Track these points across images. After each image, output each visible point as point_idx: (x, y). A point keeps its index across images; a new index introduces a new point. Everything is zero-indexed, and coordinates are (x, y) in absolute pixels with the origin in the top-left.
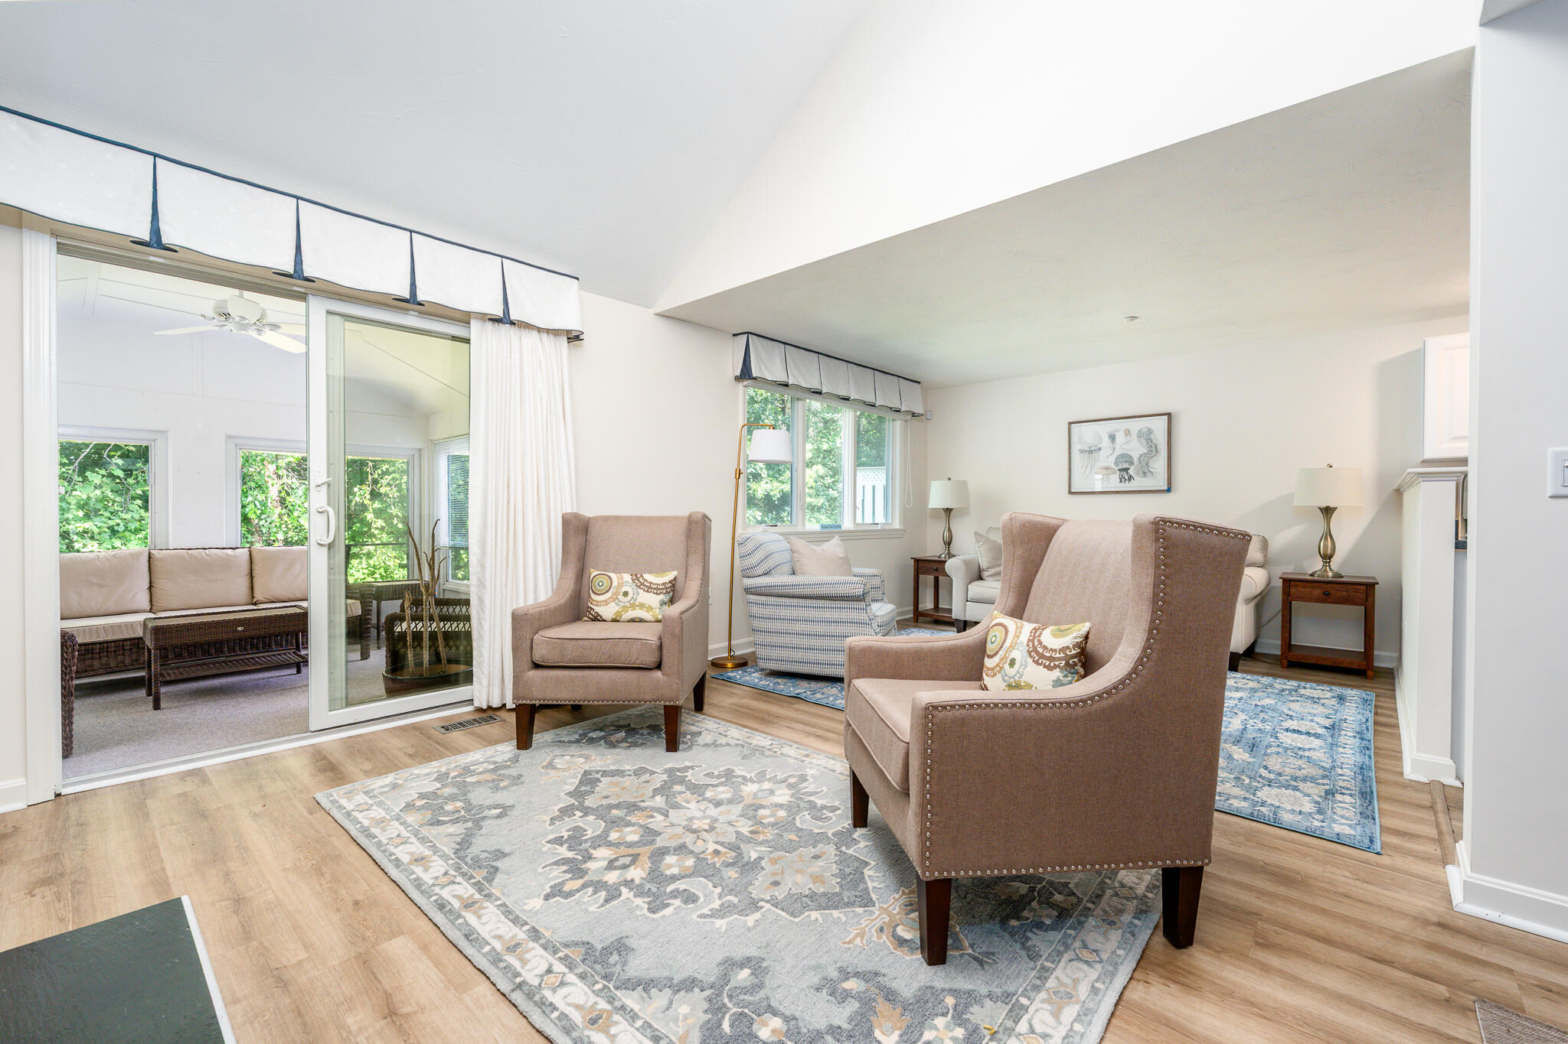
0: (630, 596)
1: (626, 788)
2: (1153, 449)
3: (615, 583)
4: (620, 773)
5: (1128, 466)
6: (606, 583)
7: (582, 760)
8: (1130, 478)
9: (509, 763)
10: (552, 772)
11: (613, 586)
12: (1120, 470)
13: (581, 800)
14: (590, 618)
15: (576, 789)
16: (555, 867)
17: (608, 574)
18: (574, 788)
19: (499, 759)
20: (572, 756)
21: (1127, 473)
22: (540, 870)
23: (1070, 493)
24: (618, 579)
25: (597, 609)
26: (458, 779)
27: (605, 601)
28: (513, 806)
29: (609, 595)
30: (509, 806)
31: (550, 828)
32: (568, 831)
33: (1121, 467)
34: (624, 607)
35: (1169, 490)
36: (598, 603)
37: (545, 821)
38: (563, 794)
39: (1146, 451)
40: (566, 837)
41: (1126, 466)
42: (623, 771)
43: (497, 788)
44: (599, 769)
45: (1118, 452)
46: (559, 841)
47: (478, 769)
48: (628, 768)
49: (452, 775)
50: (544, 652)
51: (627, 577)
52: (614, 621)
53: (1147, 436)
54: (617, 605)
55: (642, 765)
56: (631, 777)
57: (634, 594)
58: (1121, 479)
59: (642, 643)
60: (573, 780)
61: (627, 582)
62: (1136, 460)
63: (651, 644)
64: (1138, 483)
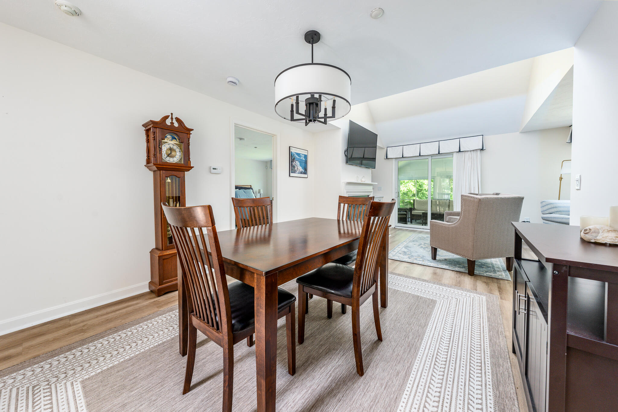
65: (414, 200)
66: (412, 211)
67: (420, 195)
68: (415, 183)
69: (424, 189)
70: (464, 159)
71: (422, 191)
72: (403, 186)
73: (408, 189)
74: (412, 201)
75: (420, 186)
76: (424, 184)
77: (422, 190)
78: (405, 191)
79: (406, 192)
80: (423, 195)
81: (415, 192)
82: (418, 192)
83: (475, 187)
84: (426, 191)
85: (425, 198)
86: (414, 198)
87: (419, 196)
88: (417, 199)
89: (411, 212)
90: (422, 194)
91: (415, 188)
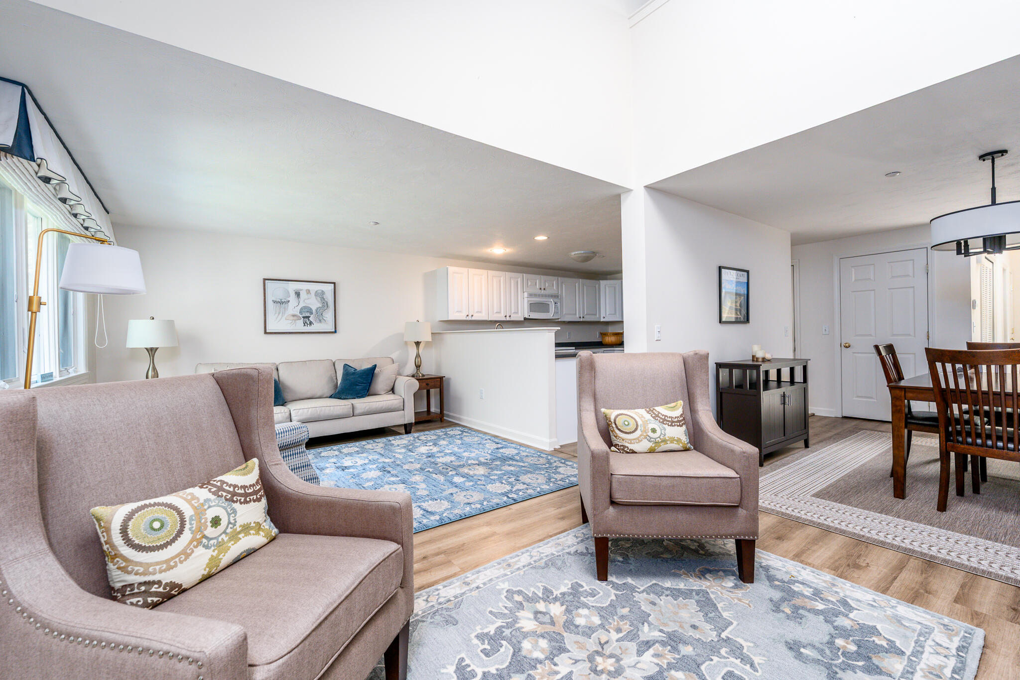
0: (224, 522)
2: (325, 305)
3: (188, 512)
5: (309, 315)
8: (311, 323)
11: (187, 519)
12: (303, 317)
21: (309, 320)
23: (266, 333)
24: (190, 502)
29: (187, 536)
33: (304, 315)
34: (220, 544)
35: (335, 332)
36: (168, 565)
39: (321, 306)
41: (308, 314)
45: (302, 305)
51: (204, 492)
52: (206, 578)
53: (321, 295)
57: (229, 515)
58: (304, 324)
61: (207, 500)
62: (314, 311)
64: (316, 327)
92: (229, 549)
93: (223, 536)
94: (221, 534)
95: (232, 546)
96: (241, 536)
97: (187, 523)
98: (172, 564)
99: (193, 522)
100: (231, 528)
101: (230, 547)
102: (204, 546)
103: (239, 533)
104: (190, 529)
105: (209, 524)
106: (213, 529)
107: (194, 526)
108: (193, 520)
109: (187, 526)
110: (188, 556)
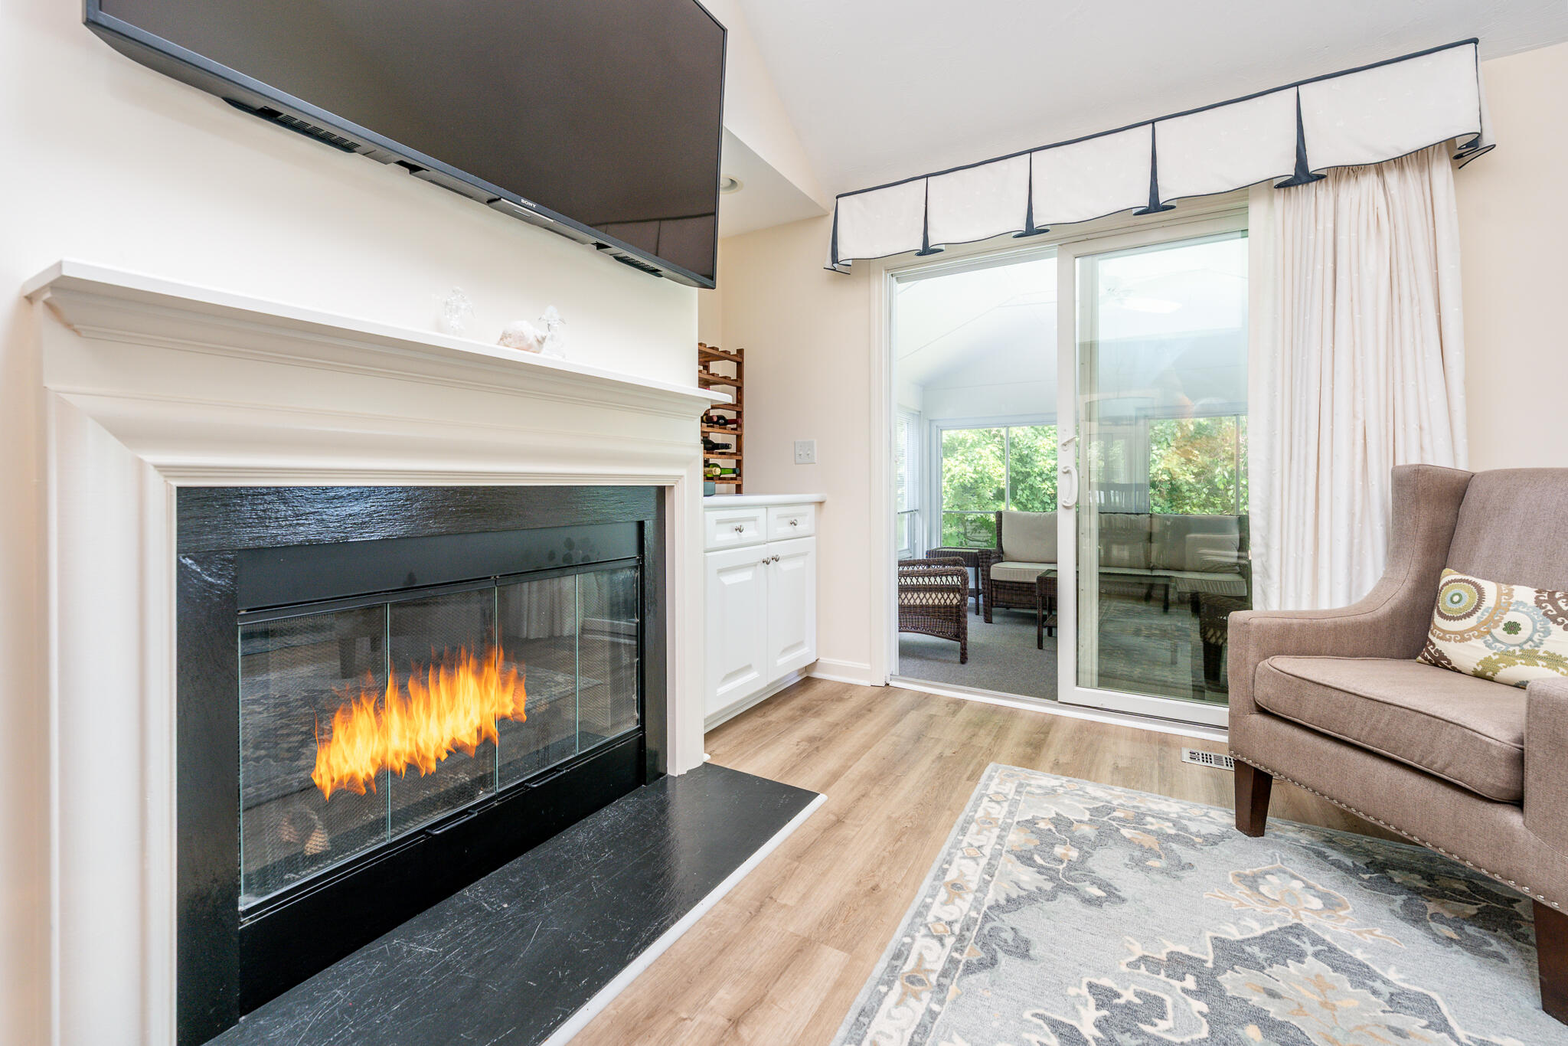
0: (1523, 634)
1: (1334, 1008)
3: (1490, 601)
4: (1361, 974)
6: (1469, 597)
7: (1317, 904)
9: (1197, 840)
10: (1242, 890)
11: (1483, 608)
13: (1225, 964)
14: (1426, 659)
15: (1242, 941)
16: (1046, 1028)
17: (1479, 581)
18: (1239, 937)
19: (1193, 827)
20: (1308, 887)
22: (1027, 1015)
24: (1500, 594)
25: (1440, 645)
26: (1114, 823)
27: (1461, 633)
28: (1124, 900)
29: (1471, 622)
30: (1119, 897)
31: (1124, 968)
32: (1137, 994)
34: (1506, 653)
36: (1445, 636)
37: (1130, 953)
38: (1209, 934)
40: (1122, 1001)
42: (1373, 976)
43: (1138, 864)
44: (1328, 938)
46: (1104, 997)
47: (1152, 824)
48: (1392, 975)
49: (1116, 814)
50: (1270, 691)
51: (1525, 594)
52: (1478, 675)
54: (1489, 646)
55: (1434, 995)
56: (1373, 998)
57: (1535, 630)
59: (1464, 735)
60: (1255, 925)
61: (1523, 604)
63: (1488, 744)
65: (999, 515)
66: (989, 567)
67: (1023, 495)
68: (1003, 450)
69: (1036, 470)
70: (1330, 225)
71: (1030, 481)
72: (961, 458)
73: (979, 469)
74: (993, 518)
75: (1022, 459)
76: (1036, 451)
77: (1028, 475)
78: (968, 479)
79: (972, 481)
80: (1032, 493)
81: (1004, 484)
82: (1014, 483)
83: (1425, 425)
84: (1044, 481)
85: (1039, 505)
86: (1002, 507)
87: (1018, 497)
88: (1014, 509)
89: (989, 571)
90: (1027, 492)
91: (1005, 467)
92: (1514, 665)
93: (1517, 649)
94: (1515, 645)
95: (1519, 665)
96: (1540, 662)
97: (1480, 611)
98: (1447, 636)
99: (1486, 613)
100: (1531, 646)
101: (1517, 664)
102: (1485, 642)
103: (1541, 658)
104: (1478, 617)
105: (1502, 625)
106: (1505, 633)
107: (1485, 617)
108: (1487, 612)
109: (1478, 614)
110: (1463, 640)
